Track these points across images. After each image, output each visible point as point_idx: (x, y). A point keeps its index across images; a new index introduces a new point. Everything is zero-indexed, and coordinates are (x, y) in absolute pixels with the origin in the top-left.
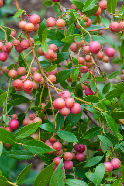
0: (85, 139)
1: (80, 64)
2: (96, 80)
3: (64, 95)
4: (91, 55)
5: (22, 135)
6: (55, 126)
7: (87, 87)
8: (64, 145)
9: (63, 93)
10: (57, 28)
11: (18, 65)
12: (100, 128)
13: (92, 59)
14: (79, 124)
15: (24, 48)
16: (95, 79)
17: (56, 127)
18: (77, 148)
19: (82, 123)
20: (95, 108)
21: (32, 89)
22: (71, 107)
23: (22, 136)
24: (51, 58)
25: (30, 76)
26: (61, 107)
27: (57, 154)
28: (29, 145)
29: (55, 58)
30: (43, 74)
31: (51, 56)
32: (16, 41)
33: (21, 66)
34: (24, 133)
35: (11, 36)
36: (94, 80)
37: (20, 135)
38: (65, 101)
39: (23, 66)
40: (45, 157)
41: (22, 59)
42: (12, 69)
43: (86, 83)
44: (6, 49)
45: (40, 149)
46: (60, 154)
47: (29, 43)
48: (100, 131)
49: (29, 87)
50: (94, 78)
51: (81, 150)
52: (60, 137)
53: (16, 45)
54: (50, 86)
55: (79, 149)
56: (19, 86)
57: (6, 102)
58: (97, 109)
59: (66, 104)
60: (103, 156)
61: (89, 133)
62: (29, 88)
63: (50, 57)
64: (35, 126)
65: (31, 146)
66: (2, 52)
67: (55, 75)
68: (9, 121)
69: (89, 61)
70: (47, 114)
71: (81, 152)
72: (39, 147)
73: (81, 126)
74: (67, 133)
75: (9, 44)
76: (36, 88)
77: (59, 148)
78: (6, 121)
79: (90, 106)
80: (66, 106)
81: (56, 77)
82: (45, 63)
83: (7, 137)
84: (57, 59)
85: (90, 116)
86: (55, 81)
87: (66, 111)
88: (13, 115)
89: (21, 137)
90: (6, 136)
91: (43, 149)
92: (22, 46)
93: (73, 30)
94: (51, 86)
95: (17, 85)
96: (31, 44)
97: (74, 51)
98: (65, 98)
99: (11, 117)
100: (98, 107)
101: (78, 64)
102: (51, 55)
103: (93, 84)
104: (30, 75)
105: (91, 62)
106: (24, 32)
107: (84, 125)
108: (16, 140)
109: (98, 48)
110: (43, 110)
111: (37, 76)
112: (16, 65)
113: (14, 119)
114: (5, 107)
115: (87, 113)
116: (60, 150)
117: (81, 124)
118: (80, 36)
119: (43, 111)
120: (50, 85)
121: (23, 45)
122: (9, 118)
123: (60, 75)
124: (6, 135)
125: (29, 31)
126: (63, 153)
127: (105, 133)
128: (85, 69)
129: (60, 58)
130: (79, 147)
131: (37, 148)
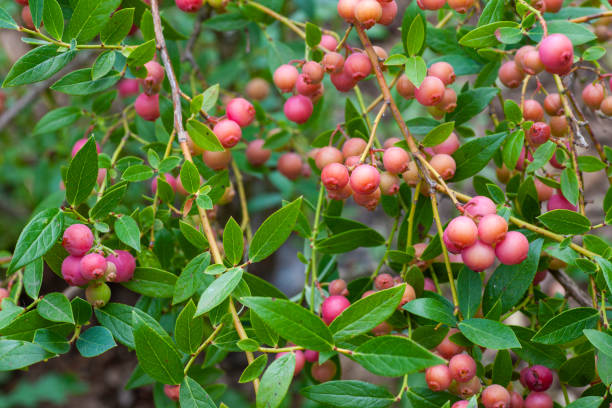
0: (546, 342)
1: (526, 119)
2: (578, 167)
3: (475, 208)
4: (564, 93)
5: (350, 326)
6: (454, 309)
7: (555, 192)
8: (485, 366)
9: (473, 204)
10: (461, 22)
11: (345, 133)
12: (594, 312)
13: (566, 103)
14: (533, 306)
15: (355, 75)
16: (575, 162)
17: (456, 310)
18: (526, 375)
19: (540, 301)
20: (577, 251)
21: (378, 189)
22: (496, 243)
23: (352, 329)
24: (436, 101)
25: (373, 156)
26: (464, 243)
27: (463, 391)
28: (370, 352)
29: (450, 101)
30: (415, 150)
31: (436, 95)
32: (333, 57)
33: (352, 135)
34: (357, 322)
35: (321, 47)
36: (573, 167)
37: (347, 327)
38: (477, 224)
39: (358, 136)
40: (426, 402)
41: (356, 114)
42: (327, 145)
43: (549, 179)
44: (305, 84)
45: (401, 361)
46: (470, 391)
47: (370, 61)
48: (594, 318)
49: (366, 185)
50: (571, 161)
51: (540, 382)
52: (468, 337)
53: (333, 66)
54: (435, 188)
55: (532, 378)
56: (336, 182)
57: (312, 244)
58: (582, 255)
59: (479, 234)
60: (603, 396)
61: (560, 327)
62: (366, 188)
63: (434, 98)
64: (390, 300)
65: (377, 356)
66: (294, 95)
67: (452, 156)
68: (321, 301)
69: (556, 112)
70: (434, 275)
71: (540, 387)
72: (400, 354)
73: (537, 311)
74: (487, 326)
75: (313, 67)
76: (392, 190)
77: (468, 372)
78: (315, 301)
79: (559, 246)
80: (482, 240)
81: (456, 161)
82: (425, 125)
83: (305, 329)
84: (455, 105)
85: (568, 285)
86: (453, 172)
87: (480, 254)
88: (334, 282)
89: (348, 333)
90: (300, 325)
91: (411, 361)
92: (349, 69)
93: (498, 13)
94: (439, 186)
95: (332, 179)
96: (375, 63)
97: (509, 84)
98: (477, 218)
99: (326, 288)
100: (587, 249)
101: (519, 119)
102: (436, 92)
103: (570, 179)
104: (374, 152)
105: (563, 113)
106: (354, 28)
107: (549, 307)
108: (335, 340)
109: (564, 54)
110: (421, 263)
111: (394, 154)
112: (338, 134)
113: (337, 293)
114: (311, 260)
115: (561, 275)
116: (470, 378)
117: (537, 303)
118: (515, 25)
119: (421, 267)
120: (436, 184)
121: (353, 66)
122: (323, 292)
123: (466, 155)
124: (301, 322)
125: (365, 22)
126: (481, 390)
127: (608, 325)
128: (540, 129)
129: (469, 105)
130: (531, 373)
131: (394, 360)
